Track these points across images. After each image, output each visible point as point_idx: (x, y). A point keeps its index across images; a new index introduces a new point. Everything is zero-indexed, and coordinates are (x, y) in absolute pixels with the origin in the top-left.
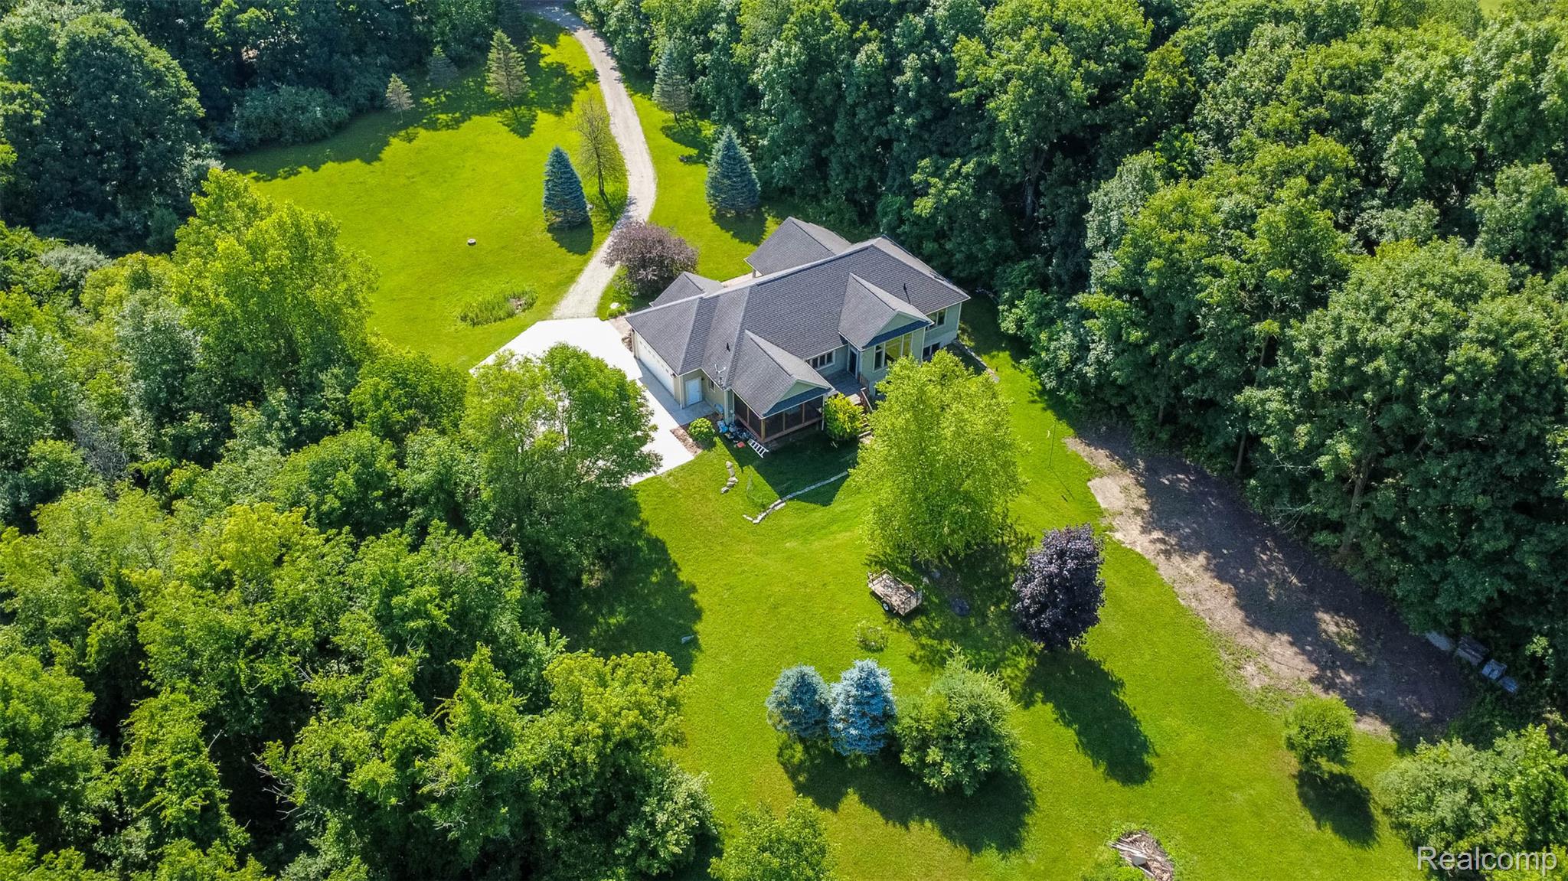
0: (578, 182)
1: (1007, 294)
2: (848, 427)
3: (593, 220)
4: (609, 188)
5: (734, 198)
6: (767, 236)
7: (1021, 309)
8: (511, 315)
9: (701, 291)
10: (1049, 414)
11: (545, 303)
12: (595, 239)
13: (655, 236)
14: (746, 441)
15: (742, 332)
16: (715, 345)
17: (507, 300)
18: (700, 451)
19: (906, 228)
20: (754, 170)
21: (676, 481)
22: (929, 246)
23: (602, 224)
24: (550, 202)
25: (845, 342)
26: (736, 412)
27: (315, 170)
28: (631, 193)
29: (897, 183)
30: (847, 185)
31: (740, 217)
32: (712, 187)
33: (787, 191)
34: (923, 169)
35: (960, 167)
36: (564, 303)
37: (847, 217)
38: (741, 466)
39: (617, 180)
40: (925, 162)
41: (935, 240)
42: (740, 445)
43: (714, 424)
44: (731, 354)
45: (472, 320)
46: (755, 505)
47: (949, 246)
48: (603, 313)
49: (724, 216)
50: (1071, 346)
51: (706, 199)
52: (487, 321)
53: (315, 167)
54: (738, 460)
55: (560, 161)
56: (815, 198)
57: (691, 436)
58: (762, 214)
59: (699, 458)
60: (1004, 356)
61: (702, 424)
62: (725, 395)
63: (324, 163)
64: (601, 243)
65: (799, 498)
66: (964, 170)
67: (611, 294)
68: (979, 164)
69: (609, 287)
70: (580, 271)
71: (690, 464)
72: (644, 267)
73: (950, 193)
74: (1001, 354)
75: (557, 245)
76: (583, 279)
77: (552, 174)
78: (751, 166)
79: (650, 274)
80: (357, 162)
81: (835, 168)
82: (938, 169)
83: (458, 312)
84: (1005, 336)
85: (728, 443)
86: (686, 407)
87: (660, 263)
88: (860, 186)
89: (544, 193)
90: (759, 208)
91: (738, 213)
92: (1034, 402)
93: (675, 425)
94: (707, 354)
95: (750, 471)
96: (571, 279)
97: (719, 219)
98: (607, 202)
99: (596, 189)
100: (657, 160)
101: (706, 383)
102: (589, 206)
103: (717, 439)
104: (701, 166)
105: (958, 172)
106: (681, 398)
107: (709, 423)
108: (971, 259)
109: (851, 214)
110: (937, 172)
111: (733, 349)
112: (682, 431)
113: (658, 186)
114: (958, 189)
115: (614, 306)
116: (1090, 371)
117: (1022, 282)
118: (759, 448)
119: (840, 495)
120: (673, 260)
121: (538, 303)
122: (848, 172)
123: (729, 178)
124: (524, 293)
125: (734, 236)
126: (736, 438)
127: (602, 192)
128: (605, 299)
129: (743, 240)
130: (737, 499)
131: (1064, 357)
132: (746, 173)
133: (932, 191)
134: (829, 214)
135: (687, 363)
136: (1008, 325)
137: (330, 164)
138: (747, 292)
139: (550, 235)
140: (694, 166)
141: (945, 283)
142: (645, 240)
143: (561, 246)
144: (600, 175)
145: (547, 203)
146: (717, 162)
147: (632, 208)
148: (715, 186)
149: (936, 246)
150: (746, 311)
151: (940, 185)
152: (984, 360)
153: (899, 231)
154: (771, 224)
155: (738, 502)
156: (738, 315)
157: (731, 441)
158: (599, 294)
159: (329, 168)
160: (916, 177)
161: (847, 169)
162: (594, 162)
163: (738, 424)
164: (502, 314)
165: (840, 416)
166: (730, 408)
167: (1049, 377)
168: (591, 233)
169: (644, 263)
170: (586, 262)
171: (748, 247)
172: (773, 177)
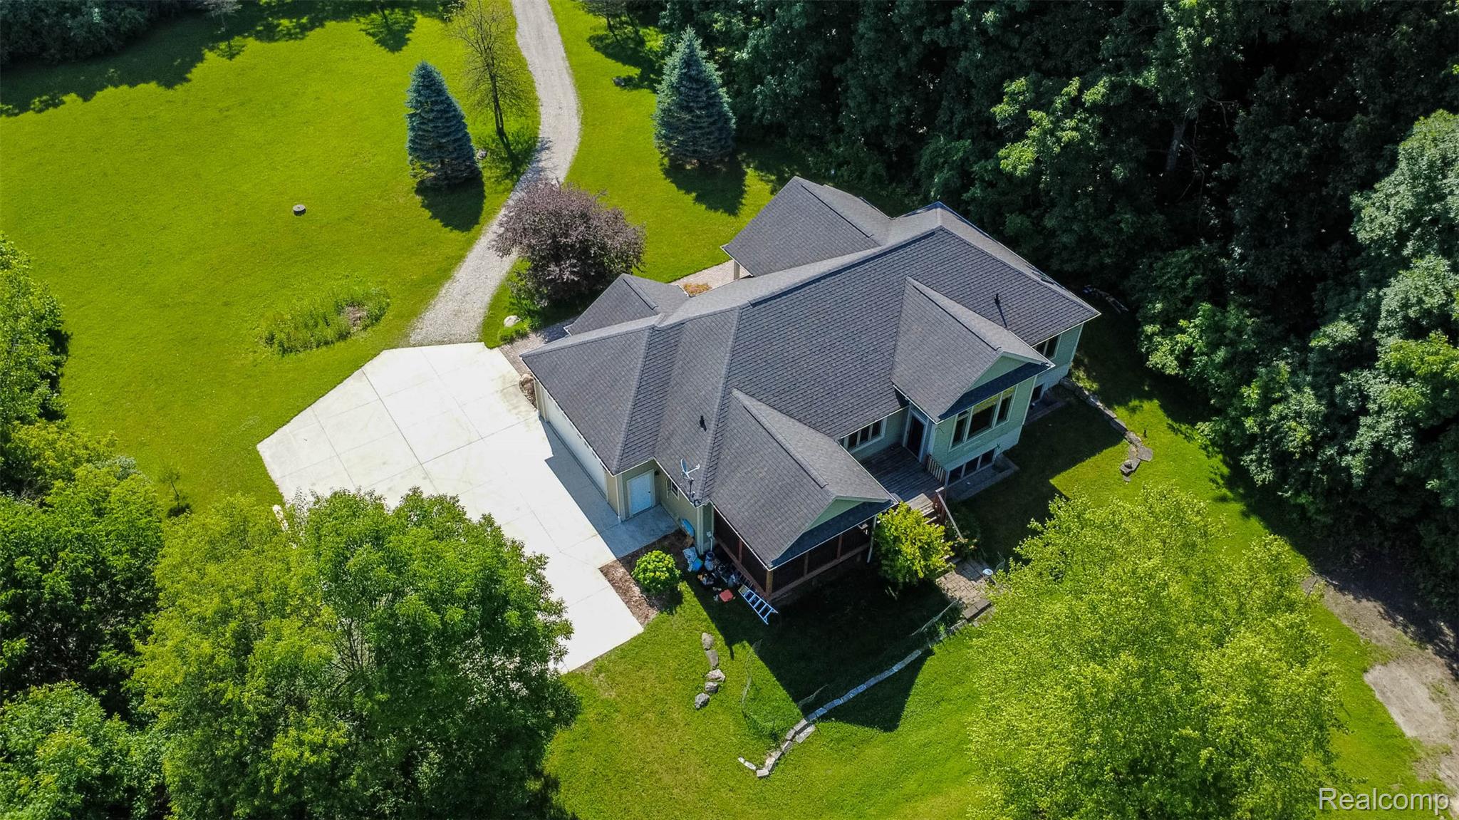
0: (458, 119)
1: (1159, 306)
2: (918, 566)
3: (486, 174)
4: (511, 126)
5: (695, 140)
6: (747, 200)
7: (1190, 333)
8: (343, 336)
9: (652, 310)
10: (1255, 523)
11: (400, 316)
12: (487, 205)
13: (575, 207)
14: (735, 589)
15: (727, 394)
16: (679, 418)
17: (339, 310)
18: (654, 614)
19: (976, 191)
20: (726, 99)
21: (613, 683)
22: (1014, 221)
23: (498, 181)
24: (420, 148)
25: (903, 402)
26: (716, 534)
27: (86, 99)
28: (544, 132)
29: (958, 118)
30: (873, 122)
31: (706, 169)
32: (664, 124)
33: (778, 129)
34: (1013, 97)
35: (1081, 91)
36: (429, 315)
37: (870, 169)
38: (730, 642)
39: (521, 113)
40: (1019, 84)
41: (1022, 211)
42: (726, 596)
43: (678, 555)
44: (708, 437)
45: (281, 344)
46: (759, 733)
47: (1049, 222)
48: (491, 335)
49: (682, 167)
50: (1312, 416)
51: (655, 142)
52: (306, 346)
53: (86, 95)
54: (723, 629)
55: (429, 85)
56: (818, 142)
57: (638, 582)
58: (739, 165)
59: (651, 629)
60: (1151, 408)
61: (658, 563)
62: (699, 511)
63: (102, 88)
64: (494, 212)
65: (840, 714)
66: (1089, 97)
67: (507, 301)
68: (1113, 88)
69: (501, 290)
70: (461, 258)
71: (637, 642)
72: (557, 259)
73: (1067, 136)
74: (1146, 405)
75: (428, 214)
76: (463, 274)
77: (418, 104)
78: (722, 91)
79: (566, 272)
80: (153, 85)
81: (855, 95)
82: (1039, 96)
83: (263, 330)
84: (1158, 376)
85: (704, 594)
86: (628, 519)
87: (583, 251)
88: (893, 122)
89: (409, 135)
90: (733, 155)
91: (701, 164)
92: (1223, 499)
93: (609, 557)
94: (664, 433)
95: (746, 652)
96: (445, 273)
97: (675, 172)
98: (507, 146)
99: (491, 128)
100: (582, 84)
101: (663, 487)
102: (479, 154)
103: (683, 587)
104: (646, 91)
105: (1076, 102)
106: (619, 506)
107: (669, 560)
108: (1088, 243)
109: (875, 167)
110: (1040, 100)
111: (711, 426)
112: (621, 571)
113: (584, 122)
114: (1075, 129)
115: (510, 321)
116: (1356, 465)
117: (1183, 285)
118: (762, 603)
119: (913, 704)
120: (603, 247)
121: (389, 315)
122: (875, 100)
123: (689, 110)
124: (368, 297)
125: (699, 199)
126: (719, 582)
127: (501, 132)
128: (495, 310)
129: (713, 207)
130: (723, 718)
131: (1299, 434)
132: (713, 102)
133: (1033, 132)
134: (839, 166)
135: (627, 449)
136: (1163, 358)
137: (110, 90)
138: (734, 318)
139: (419, 198)
140: (635, 92)
141: (1055, 287)
142: (558, 215)
143: (434, 216)
144: (497, 106)
145: (413, 150)
146: (671, 86)
147: (544, 155)
148: (669, 124)
149: (1027, 223)
150: (734, 353)
151: (1047, 124)
152: (1119, 415)
153: (965, 196)
154: (755, 183)
155: (725, 726)
156: (717, 363)
157: (708, 588)
158: (487, 299)
159: (109, 97)
160: (1002, 110)
161: (874, 95)
162: (486, 86)
163: (718, 554)
164: (330, 333)
165: (908, 549)
166: (706, 529)
167: (1260, 461)
168: (481, 196)
169: (557, 253)
170: (469, 244)
171: (720, 217)
172: (755, 109)
